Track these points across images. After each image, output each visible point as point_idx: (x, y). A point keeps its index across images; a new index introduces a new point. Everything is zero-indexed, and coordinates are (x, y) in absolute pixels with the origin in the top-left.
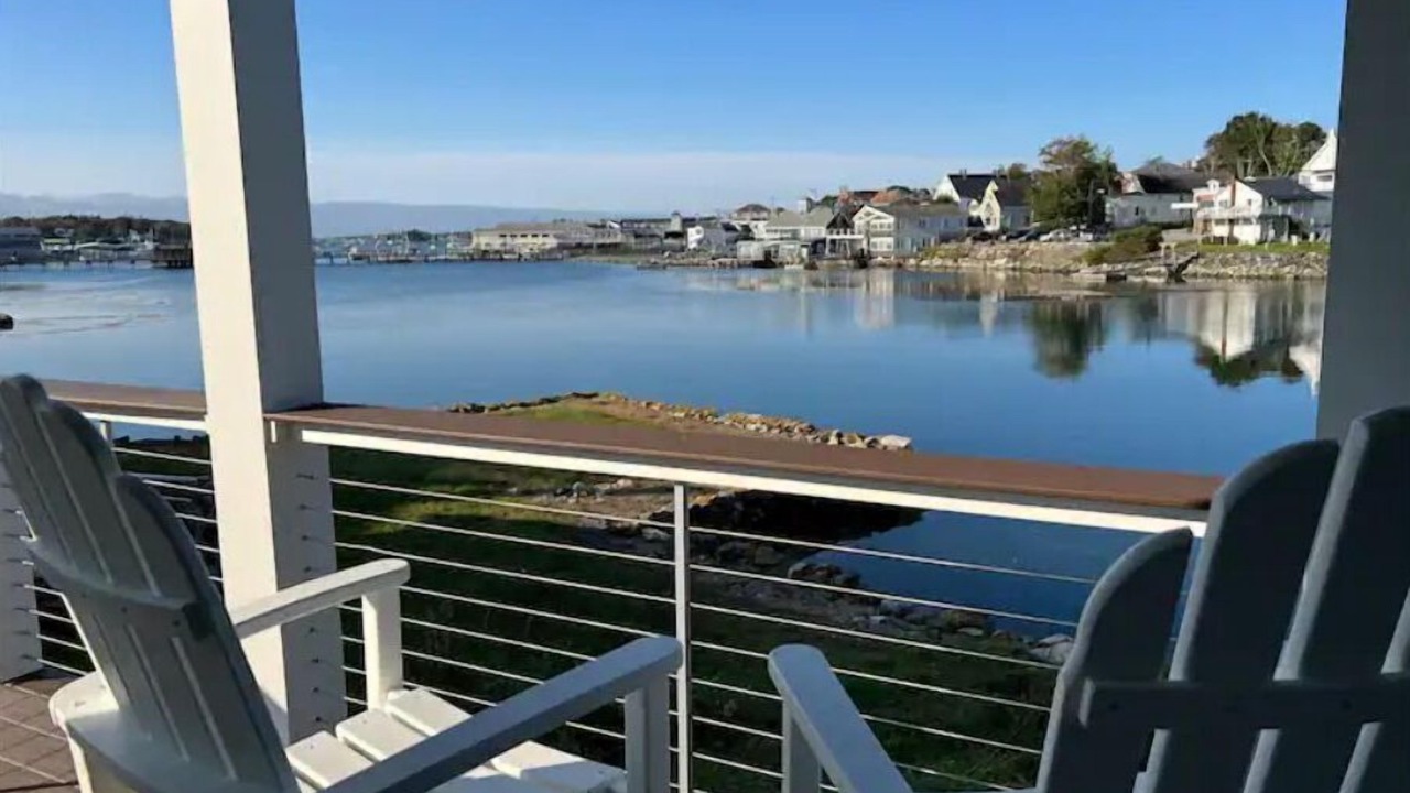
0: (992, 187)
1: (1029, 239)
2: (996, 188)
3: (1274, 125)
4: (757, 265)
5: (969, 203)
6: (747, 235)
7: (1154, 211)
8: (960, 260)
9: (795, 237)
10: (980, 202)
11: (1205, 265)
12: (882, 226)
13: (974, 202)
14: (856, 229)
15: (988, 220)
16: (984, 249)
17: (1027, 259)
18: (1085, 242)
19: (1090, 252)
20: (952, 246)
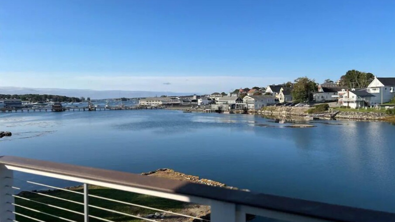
0: (282, 89)
1: (292, 106)
2: (283, 90)
3: (360, 73)
4: (217, 111)
5: (275, 94)
6: (214, 102)
7: (327, 98)
8: (273, 111)
9: (227, 103)
10: (278, 93)
11: (341, 115)
12: (251, 101)
13: (277, 93)
14: (244, 102)
15: (281, 99)
16: (279, 108)
17: (291, 111)
18: (307, 107)
19: (309, 110)
20: (271, 107)
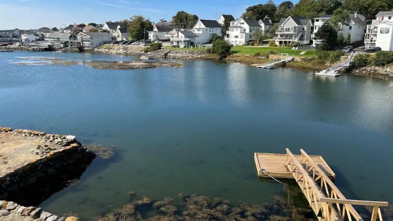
0: (119, 27)
1: (129, 44)
2: (120, 27)
3: (188, 14)
4: (46, 50)
5: (113, 31)
6: (42, 39)
7: (161, 37)
8: (110, 49)
9: (59, 40)
10: (115, 31)
11: (172, 53)
12: (86, 38)
13: (114, 31)
14: (78, 39)
15: (118, 37)
16: (116, 46)
17: (128, 50)
18: (142, 45)
19: (144, 48)
20: (108, 45)
